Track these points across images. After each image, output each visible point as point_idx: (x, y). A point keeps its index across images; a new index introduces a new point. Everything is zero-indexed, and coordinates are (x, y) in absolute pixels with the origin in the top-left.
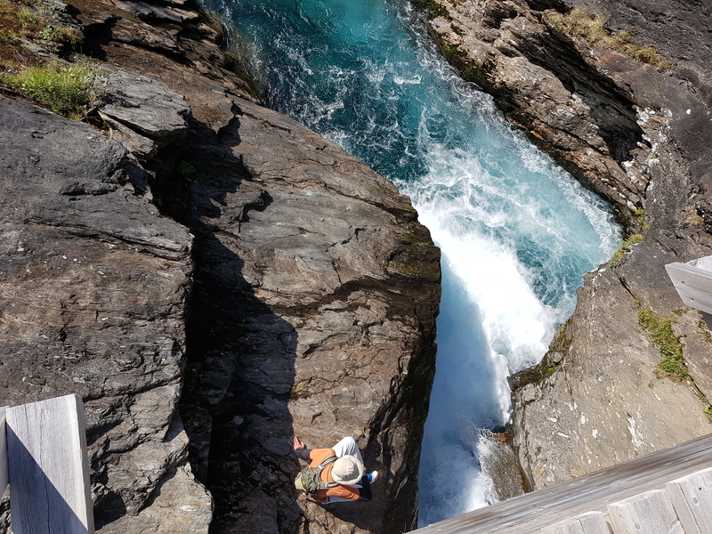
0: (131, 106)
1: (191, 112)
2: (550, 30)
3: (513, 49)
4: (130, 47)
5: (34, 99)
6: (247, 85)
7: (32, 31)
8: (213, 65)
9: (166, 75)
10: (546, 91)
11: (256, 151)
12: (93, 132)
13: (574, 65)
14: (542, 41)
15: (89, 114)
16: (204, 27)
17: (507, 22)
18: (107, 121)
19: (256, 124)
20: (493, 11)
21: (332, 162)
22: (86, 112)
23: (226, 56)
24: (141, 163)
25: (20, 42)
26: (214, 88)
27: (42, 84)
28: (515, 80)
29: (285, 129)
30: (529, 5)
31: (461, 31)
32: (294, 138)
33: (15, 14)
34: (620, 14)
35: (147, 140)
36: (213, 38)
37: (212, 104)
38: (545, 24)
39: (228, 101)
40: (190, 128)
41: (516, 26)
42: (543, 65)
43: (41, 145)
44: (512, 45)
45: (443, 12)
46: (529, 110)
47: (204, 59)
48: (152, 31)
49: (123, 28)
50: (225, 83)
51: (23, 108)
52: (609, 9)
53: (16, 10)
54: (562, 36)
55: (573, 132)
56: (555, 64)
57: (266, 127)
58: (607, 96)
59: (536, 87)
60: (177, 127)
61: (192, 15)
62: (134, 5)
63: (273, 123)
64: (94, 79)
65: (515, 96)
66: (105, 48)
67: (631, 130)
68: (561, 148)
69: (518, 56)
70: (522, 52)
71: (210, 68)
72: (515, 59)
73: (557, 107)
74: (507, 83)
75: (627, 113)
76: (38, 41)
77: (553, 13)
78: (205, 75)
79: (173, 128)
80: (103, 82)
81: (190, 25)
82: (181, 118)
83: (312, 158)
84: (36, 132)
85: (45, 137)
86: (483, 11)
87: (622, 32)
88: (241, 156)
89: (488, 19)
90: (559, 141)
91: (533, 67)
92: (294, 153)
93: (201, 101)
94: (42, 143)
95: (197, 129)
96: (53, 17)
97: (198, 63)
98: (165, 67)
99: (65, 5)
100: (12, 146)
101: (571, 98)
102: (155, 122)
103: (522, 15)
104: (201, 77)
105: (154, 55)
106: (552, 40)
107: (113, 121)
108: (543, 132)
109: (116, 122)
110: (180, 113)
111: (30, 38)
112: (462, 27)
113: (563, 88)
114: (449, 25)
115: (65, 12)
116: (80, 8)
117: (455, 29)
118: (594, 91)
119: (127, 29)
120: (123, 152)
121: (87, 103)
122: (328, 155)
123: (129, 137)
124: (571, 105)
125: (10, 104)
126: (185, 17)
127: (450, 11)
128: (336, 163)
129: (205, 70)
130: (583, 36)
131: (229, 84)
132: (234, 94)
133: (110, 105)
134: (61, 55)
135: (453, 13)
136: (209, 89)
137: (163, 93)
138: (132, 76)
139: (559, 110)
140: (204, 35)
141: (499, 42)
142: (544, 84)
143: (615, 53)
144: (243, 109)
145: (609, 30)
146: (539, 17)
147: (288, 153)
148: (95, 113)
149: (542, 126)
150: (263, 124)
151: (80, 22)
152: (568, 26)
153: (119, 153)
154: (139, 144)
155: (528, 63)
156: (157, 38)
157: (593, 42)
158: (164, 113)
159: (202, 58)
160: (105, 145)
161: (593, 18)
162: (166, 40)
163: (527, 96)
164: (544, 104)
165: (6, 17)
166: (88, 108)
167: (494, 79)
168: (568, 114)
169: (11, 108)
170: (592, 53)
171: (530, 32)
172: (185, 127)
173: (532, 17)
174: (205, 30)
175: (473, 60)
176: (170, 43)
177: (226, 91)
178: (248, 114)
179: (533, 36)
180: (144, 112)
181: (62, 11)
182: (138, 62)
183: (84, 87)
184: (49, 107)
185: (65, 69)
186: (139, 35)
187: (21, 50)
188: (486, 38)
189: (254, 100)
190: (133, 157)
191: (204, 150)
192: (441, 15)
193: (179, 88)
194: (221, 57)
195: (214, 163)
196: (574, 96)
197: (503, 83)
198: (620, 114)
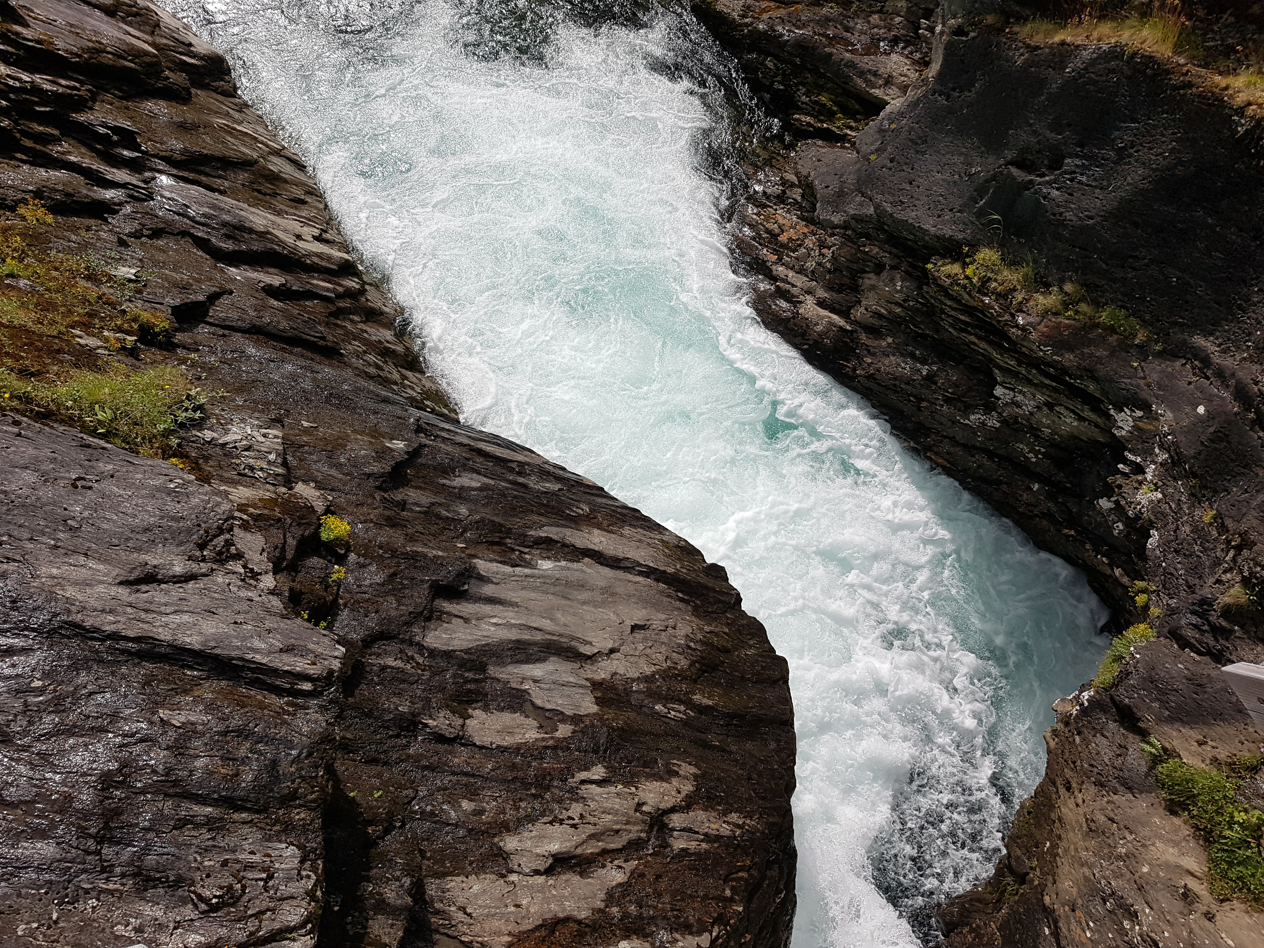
10: (946, 385)
12: (178, 476)
13: (990, 343)
14: (932, 306)
17: (870, 280)
20: (843, 263)
28: (890, 370)
31: (794, 296)
34: (1061, 257)
36: (386, 320)
37: (383, 426)
41: (886, 284)
43: (88, 499)
48: (284, 311)
49: (237, 307)
52: (1040, 251)
54: (967, 297)
55: (1002, 451)
58: (1055, 390)
67: (1104, 445)
68: (985, 480)
74: (878, 375)
75: (1093, 416)
84: (80, 479)
85: (96, 485)
86: (829, 265)
87: (1068, 287)
90: (979, 467)
93: (365, 420)
101: (992, 395)
103: (893, 267)
106: (949, 303)
108: (950, 453)
112: (793, 291)
118: (1029, 382)
125: (40, 433)
132: (420, 408)
135: (778, 270)
139: (973, 417)
141: (858, 312)
143: (1060, 319)
145: (1044, 283)
149: (945, 443)
153: (221, 510)
157: (1019, 303)
160: (197, 497)
163: (915, 396)
167: (854, 370)
168: (990, 423)
170: (1021, 321)
171: (909, 293)
173: (911, 270)
174: (373, 309)
175: (817, 342)
178: (443, 439)
186: (262, 317)
188: (836, 306)
197: (870, 376)
198: (1081, 419)
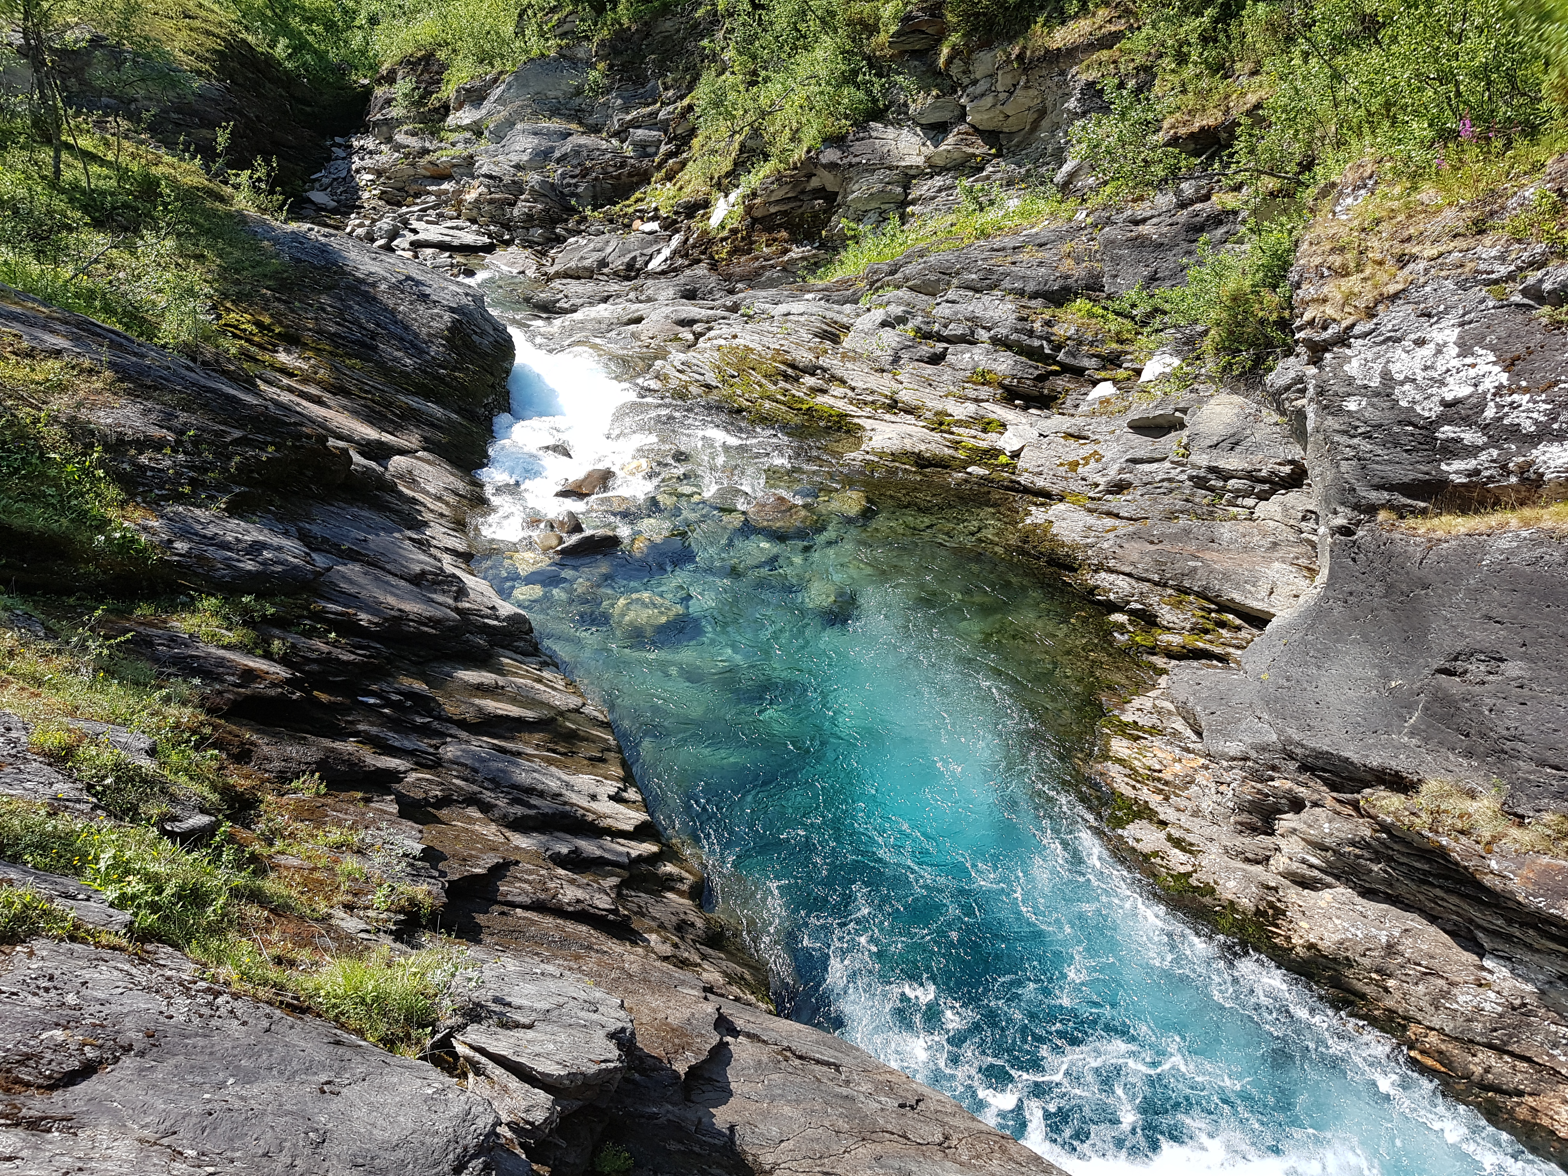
0: (517, 1025)
1: (633, 1034)
2: (1384, 828)
3: (1316, 873)
4: (528, 914)
5: (336, 1019)
6: (747, 976)
7: (355, 895)
8: (682, 938)
9: (591, 963)
10: (1416, 957)
11: (765, 1115)
12: (438, 1078)
13: (1464, 897)
14: (1376, 852)
15: (434, 1046)
16: (669, 868)
17: (1287, 821)
18: (467, 1059)
19: (764, 1054)
20: (1249, 801)
21: (938, 1137)
22: (428, 1042)
23: (707, 921)
24: (522, 1145)
25: (331, 917)
26: (683, 983)
27: (356, 989)
28: (1337, 937)
29: (828, 1064)
30: (1326, 784)
31: (1191, 844)
32: (847, 1082)
33: (332, 869)
34: (1528, 781)
35: (542, 1097)
36: (685, 887)
37: (676, 1017)
38: (1370, 817)
39: (709, 1008)
40: (629, 1068)
41: (1310, 826)
42: (1394, 900)
43: (334, 1107)
44: (1311, 866)
45: (1145, 813)
46: (1389, 1003)
47: (665, 928)
48: (572, 882)
49: (521, 880)
50: (705, 975)
51: (314, 1034)
52: (1501, 775)
53: (336, 862)
54: (1417, 838)
55: (1514, 1048)
56: (1422, 898)
57: (786, 1059)
59: (1391, 949)
60: (603, 1066)
61: (649, 848)
62: (543, 838)
63: (802, 1050)
64: (453, 975)
65: (1348, 973)
66: (481, 919)
68: (1498, 1090)
69: (1329, 886)
70: (1337, 877)
71: (676, 946)
72: (1326, 895)
73: (1455, 991)
74: (1321, 945)
76: (361, 913)
77: (1383, 794)
78: (666, 959)
79: (594, 1068)
80: (470, 980)
81: (644, 867)
82: (612, 1045)
83: (890, 1127)
84: (328, 1083)
85: (344, 1091)
86: (1231, 804)
87: (1547, 817)
88: (732, 1128)
89: (1244, 817)
90: (1487, 1070)
91: (1373, 908)
92: (849, 1118)
93: (654, 1011)
94: (336, 1104)
95: (642, 1072)
96: (398, 868)
97: (653, 938)
98: (589, 948)
99: (421, 847)
100: (281, 1112)
101: (1483, 968)
102: (561, 1056)
103: (1315, 804)
104: (658, 964)
105: (571, 927)
106: (1396, 847)
107: (478, 1057)
108: (1441, 1052)
109: (483, 1060)
110: (611, 1036)
111: (349, 907)
112: (1190, 838)
113: (1456, 949)
114: (1162, 835)
115: (420, 859)
116: (447, 851)
117: (1177, 843)
118: (1530, 947)
119: (526, 881)
120: (491, 1120)
121: (433, 1024)
122: (927, 1120)
123: (505, 1089)
124: (1488, 985)
125: (291, 1027)
126: (634, 853)
127: (1159, 809)
128: (946, 1138)
129: (666, 949)
130: (1462, 832)
131: (713, 976)
132: (722, 996)
133: (475, 1026)
134: (397, 936)
135: (1166, 813)
136: (671, 987)
137: (583, 995)
138: (527, 967)
139: (1461, 999)
140: (668, 883)
141: (1280, 862)
142: (1409, 942)
143: (1545, 860)
144: (739, 1024)
145: (1516, 815)
146: (1355, 805)
147: (836, 1118)
148: (445, 1043)
149: (1433, 1038)
150: (780, 1053)
151: (443, 874)
152: (1423, 815)
153: (484, 1123)
154: (524, 1104)
155: (1358, 900)
156: (580, 894)
157: (1489, 843)
158: (579, 1035)
159: (662, 926)
160: (457, 1106)
161: (1472, 795)
162: (597, 896)
163: (1377, 972)
164: (1421, 988)
165: (316, 875)
166: (434, 1033)
167: (1288, 939)
168: (1488, 1006)
169: (294, 1037)
170: (1494, 864)
171: (1343, 835)
172: (618, 1064)
173: (1338, 807)
174: (670, 874)
175: (1232, 903)
176: (603, 902)
177: (705, 990)
178: (748, 1035)
179: (1353, 844)
180: (540, 1037)
181: (414, 858)
182: (541, 940)
183: (431, 992)
184: (360, 1033)
185: (402, 960)
186: (547, 890)
187: (330, 929)
188: (1248, 855)
189: (764, 1006)
190: (509, 1134)
191: (654, 1116)
192: (1141, 818)
193: (613, 987)
194: (699, 923)
195: (673, 1146)
196: (1488, 963)
197: (1311, 946)
